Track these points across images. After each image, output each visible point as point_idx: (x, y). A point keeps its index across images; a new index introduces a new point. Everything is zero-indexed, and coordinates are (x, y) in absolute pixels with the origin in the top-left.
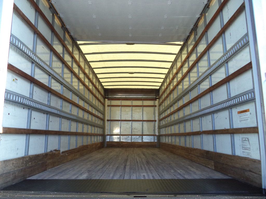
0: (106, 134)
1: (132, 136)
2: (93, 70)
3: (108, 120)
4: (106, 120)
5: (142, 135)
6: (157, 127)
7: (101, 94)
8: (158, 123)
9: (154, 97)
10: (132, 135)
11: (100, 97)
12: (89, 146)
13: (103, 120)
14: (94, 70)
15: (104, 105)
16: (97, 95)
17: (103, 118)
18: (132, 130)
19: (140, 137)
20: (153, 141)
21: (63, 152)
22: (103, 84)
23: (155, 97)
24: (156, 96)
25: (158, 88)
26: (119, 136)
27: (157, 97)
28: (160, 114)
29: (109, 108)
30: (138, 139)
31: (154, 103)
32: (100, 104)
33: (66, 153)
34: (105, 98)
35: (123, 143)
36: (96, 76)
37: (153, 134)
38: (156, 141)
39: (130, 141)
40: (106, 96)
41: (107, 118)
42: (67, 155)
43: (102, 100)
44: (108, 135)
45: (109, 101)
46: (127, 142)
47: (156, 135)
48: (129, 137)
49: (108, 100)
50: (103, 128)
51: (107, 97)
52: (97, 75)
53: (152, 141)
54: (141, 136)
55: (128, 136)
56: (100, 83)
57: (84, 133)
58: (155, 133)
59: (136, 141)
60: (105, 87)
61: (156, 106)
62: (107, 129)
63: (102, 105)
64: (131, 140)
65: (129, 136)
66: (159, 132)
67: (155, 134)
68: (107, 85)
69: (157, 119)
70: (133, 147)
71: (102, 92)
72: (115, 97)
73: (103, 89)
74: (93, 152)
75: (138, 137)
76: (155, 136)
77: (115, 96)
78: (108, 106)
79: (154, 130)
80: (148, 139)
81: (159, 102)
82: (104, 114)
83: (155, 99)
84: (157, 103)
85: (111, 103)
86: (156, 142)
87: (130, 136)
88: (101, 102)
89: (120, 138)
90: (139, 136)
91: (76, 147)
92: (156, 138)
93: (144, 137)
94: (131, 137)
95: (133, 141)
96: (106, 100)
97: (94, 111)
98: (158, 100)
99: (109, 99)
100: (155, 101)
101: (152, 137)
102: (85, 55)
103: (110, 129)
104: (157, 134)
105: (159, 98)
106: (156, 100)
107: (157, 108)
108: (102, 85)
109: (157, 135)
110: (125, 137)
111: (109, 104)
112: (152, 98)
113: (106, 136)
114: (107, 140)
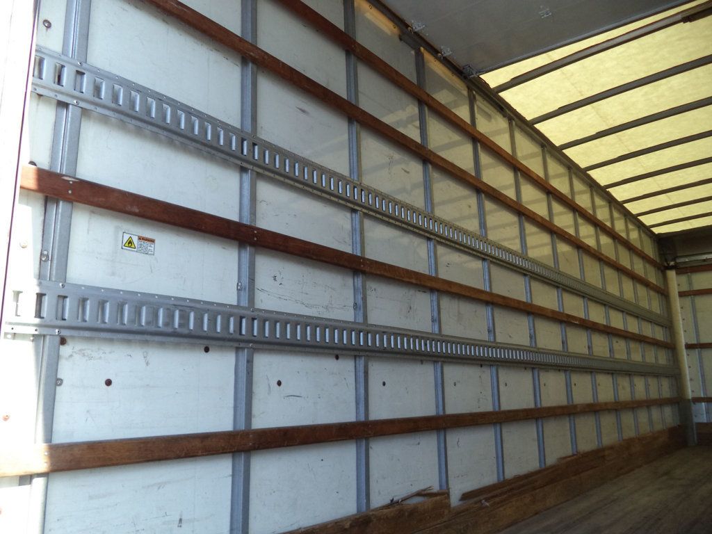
0: (690, 395)
2: (589, 177)
3: (689, 347)
4: (684, 347)
7: (644, 257)
11: (639, 267)
12: (607, 453)
13: (670, 346)
14: (594, 174)
15: (664, 293)
16: (625, 259)
17: (669, 341)
21: (465, 497)
22: (647, 220)
29: (688, 301)
32: (642, 291)
33: (481, 497)
34: (663, 269)
36: (609, 195)
40: (666, 261)
41: (683, 339)
42: (488, 504)
43: (653, 276)
44: (697, 400)
45: (684, 278)
49: (677, 274)
50: (675, 375)
51: (672, 263)
52: (610, 190)
56: (633, 219)
57: (575, 407)
60: (656, 230)
62: (691, 380)
63: (652, 293)
68: (665, 222)
71: (649, 249)
72: (704, 260)
73: (650, 237)
74: (632, 470)
77: (704, 257)
78: (682, 294)
82: (668, 324)
85: (690, 284)
88: (646, 284)
91: (543, 467)
96: (672, 274)
97: (617, 321)
99: (681, 270)
102: (537, 126)
103: (703, 376)
108: (641, 226)
111: (685, 288)
113: (692, 404)
114: (696, 420)
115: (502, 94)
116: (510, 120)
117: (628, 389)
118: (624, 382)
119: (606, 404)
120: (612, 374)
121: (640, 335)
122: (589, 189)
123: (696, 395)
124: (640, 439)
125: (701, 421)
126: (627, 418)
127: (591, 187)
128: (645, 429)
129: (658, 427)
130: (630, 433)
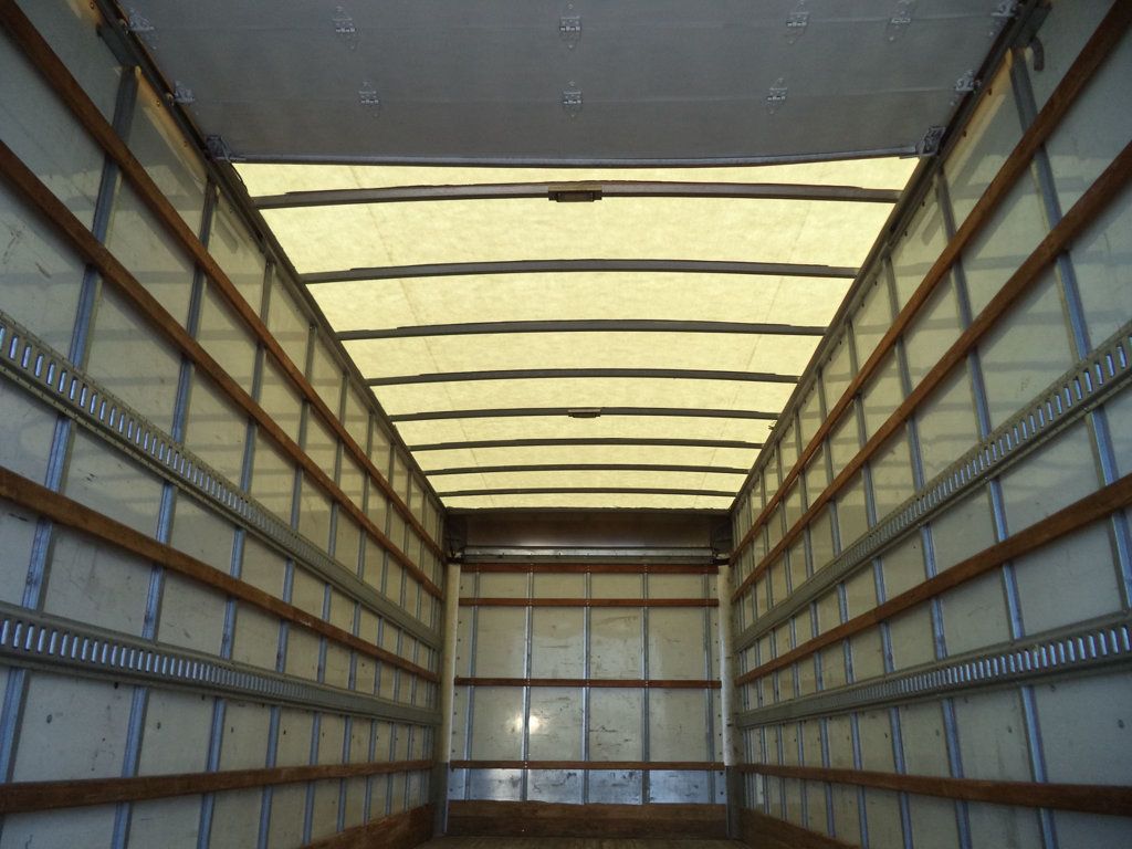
0: (449, 757)
1: (591, 772)
2: (371, 395)
3: (459, 682)
4: (452, 683)
5: (646, 766)
6: (724, 720)
7: (423, 538)
8: (728, 695)
9: (702, 557)
10: (588, 766)
11: (415, 552)
13: (434, 680)
15: (439, 597)
16: (398, 536)
17: (434, 671)
18: (587, 739)
19: (631, 775)
20: (703, 799)
22: (438, 484)
23: (708, 553)
24: (717, 551)
25: (725, 503)
26: (517, 773)
27: (722, 556)
28: (739, 649)
29: (469, 612)
30: (621, 785)
31: (707, 588)
32: (412, 588)
34: (445, 561)
35: (541, 813)
37: (702, 757)
38: (721, 799)
39: (576, 800)
40: (451, 549)
41: (453, 671)
43: (430, 571)
44: (458, 765)
45: (470, 578)
46: (564, 807)
47: (720, 766)
48: (572, 778)
49: (462, 571)
50: (434, 724)
51: (458, 555)
53: (698, 801)
54: (639, 773)
55: (566, 772)
56: (419, 478)
58: (712, 753)
59: (613, 802)
60: (448, 502)
61: (715, 604)
62: (453, 733)
63: (425, 595)
64: (585, 795)
65: (572, 771)
66: (736, 751)
67: (717, 760)
68: (461, 491)
69: (722, 673)
70: (595, 837)
71: (433, 529)
72: (500, 557)
73: (437, 511)
75: (619, 774)
76: (717, 773)
77: (501, 552)
78: (463, 603)
79: (711, 737)
80: (676, 790)
81: (730, 580)
82: (438, 648)
83: (710, 568)
84: (720, 585)
85: (477, 588)
86: (723, 805)
87: (580, 772)
88: (420, 579)
89: (525, 778)
90: (626, 773)
92: (721, 781)
93: (653, 774)
94: (586, 778)
95: (593, 799)
96: (455, 570)
97: (370, 630)
98: (724, 569)
99: (469, 566)
100: (712, 579)
101: (701, 777)
104: (726, 760)
105: (732, 563)
106: (716, 572)
107: (721, 616)
108: (427, 490)
109: (726, 764)
110: (552, 774)
111: (469, 594)
112: (692, 562)
113: (449, 770)
114: (451, 796)
115: (265, 213)
116: (269, 262)
117: (366, 745)
118: (361, 732)
119: (329, 768)
120: (347, 717)
121: (396, 658)
122: (367, 416)
123: (457, 758)
124: (370, 828)
125: (456, 798)
126: (356, 793)
127: (371, 412)
128: (379, 810)
129: (398, 808)
130: (356, 819)
